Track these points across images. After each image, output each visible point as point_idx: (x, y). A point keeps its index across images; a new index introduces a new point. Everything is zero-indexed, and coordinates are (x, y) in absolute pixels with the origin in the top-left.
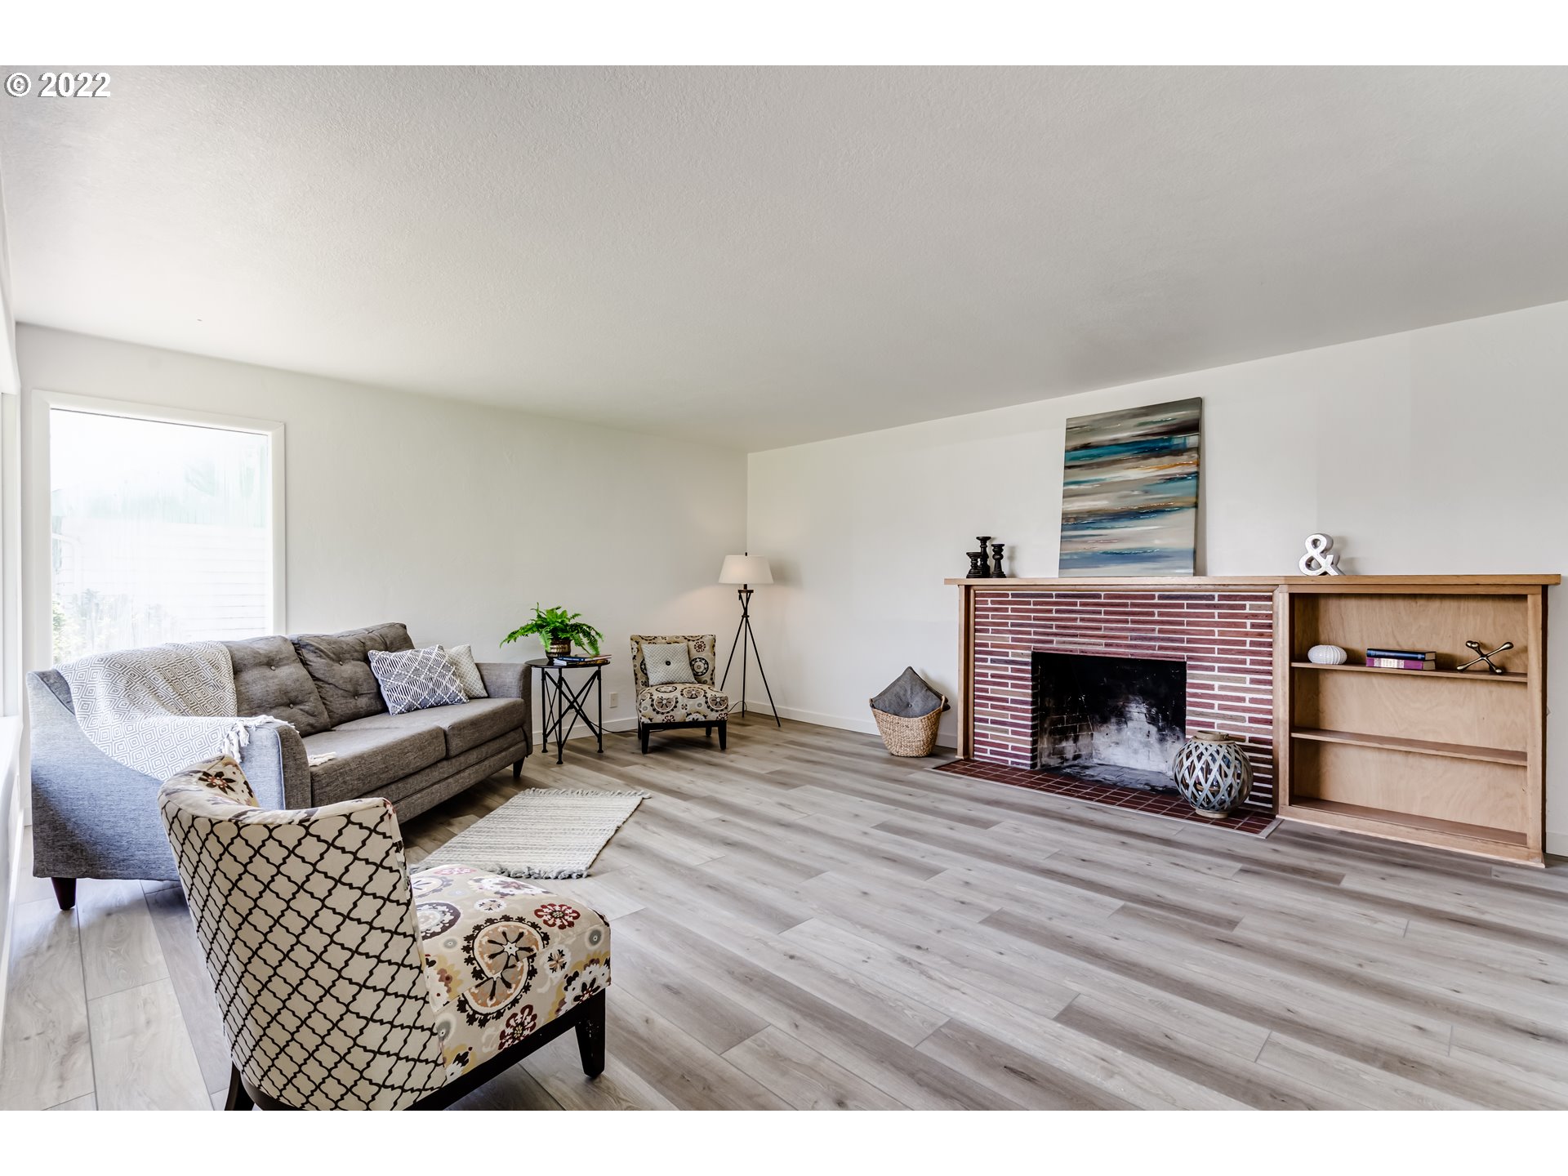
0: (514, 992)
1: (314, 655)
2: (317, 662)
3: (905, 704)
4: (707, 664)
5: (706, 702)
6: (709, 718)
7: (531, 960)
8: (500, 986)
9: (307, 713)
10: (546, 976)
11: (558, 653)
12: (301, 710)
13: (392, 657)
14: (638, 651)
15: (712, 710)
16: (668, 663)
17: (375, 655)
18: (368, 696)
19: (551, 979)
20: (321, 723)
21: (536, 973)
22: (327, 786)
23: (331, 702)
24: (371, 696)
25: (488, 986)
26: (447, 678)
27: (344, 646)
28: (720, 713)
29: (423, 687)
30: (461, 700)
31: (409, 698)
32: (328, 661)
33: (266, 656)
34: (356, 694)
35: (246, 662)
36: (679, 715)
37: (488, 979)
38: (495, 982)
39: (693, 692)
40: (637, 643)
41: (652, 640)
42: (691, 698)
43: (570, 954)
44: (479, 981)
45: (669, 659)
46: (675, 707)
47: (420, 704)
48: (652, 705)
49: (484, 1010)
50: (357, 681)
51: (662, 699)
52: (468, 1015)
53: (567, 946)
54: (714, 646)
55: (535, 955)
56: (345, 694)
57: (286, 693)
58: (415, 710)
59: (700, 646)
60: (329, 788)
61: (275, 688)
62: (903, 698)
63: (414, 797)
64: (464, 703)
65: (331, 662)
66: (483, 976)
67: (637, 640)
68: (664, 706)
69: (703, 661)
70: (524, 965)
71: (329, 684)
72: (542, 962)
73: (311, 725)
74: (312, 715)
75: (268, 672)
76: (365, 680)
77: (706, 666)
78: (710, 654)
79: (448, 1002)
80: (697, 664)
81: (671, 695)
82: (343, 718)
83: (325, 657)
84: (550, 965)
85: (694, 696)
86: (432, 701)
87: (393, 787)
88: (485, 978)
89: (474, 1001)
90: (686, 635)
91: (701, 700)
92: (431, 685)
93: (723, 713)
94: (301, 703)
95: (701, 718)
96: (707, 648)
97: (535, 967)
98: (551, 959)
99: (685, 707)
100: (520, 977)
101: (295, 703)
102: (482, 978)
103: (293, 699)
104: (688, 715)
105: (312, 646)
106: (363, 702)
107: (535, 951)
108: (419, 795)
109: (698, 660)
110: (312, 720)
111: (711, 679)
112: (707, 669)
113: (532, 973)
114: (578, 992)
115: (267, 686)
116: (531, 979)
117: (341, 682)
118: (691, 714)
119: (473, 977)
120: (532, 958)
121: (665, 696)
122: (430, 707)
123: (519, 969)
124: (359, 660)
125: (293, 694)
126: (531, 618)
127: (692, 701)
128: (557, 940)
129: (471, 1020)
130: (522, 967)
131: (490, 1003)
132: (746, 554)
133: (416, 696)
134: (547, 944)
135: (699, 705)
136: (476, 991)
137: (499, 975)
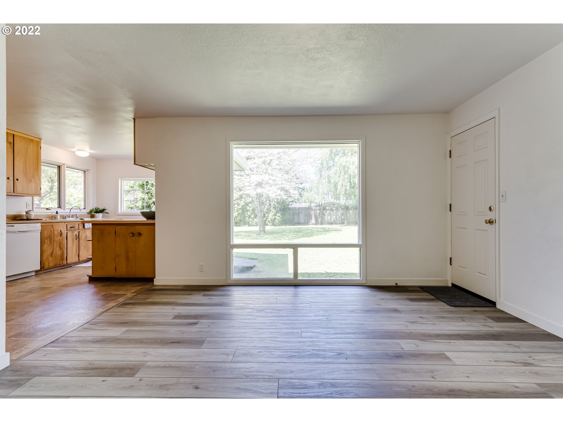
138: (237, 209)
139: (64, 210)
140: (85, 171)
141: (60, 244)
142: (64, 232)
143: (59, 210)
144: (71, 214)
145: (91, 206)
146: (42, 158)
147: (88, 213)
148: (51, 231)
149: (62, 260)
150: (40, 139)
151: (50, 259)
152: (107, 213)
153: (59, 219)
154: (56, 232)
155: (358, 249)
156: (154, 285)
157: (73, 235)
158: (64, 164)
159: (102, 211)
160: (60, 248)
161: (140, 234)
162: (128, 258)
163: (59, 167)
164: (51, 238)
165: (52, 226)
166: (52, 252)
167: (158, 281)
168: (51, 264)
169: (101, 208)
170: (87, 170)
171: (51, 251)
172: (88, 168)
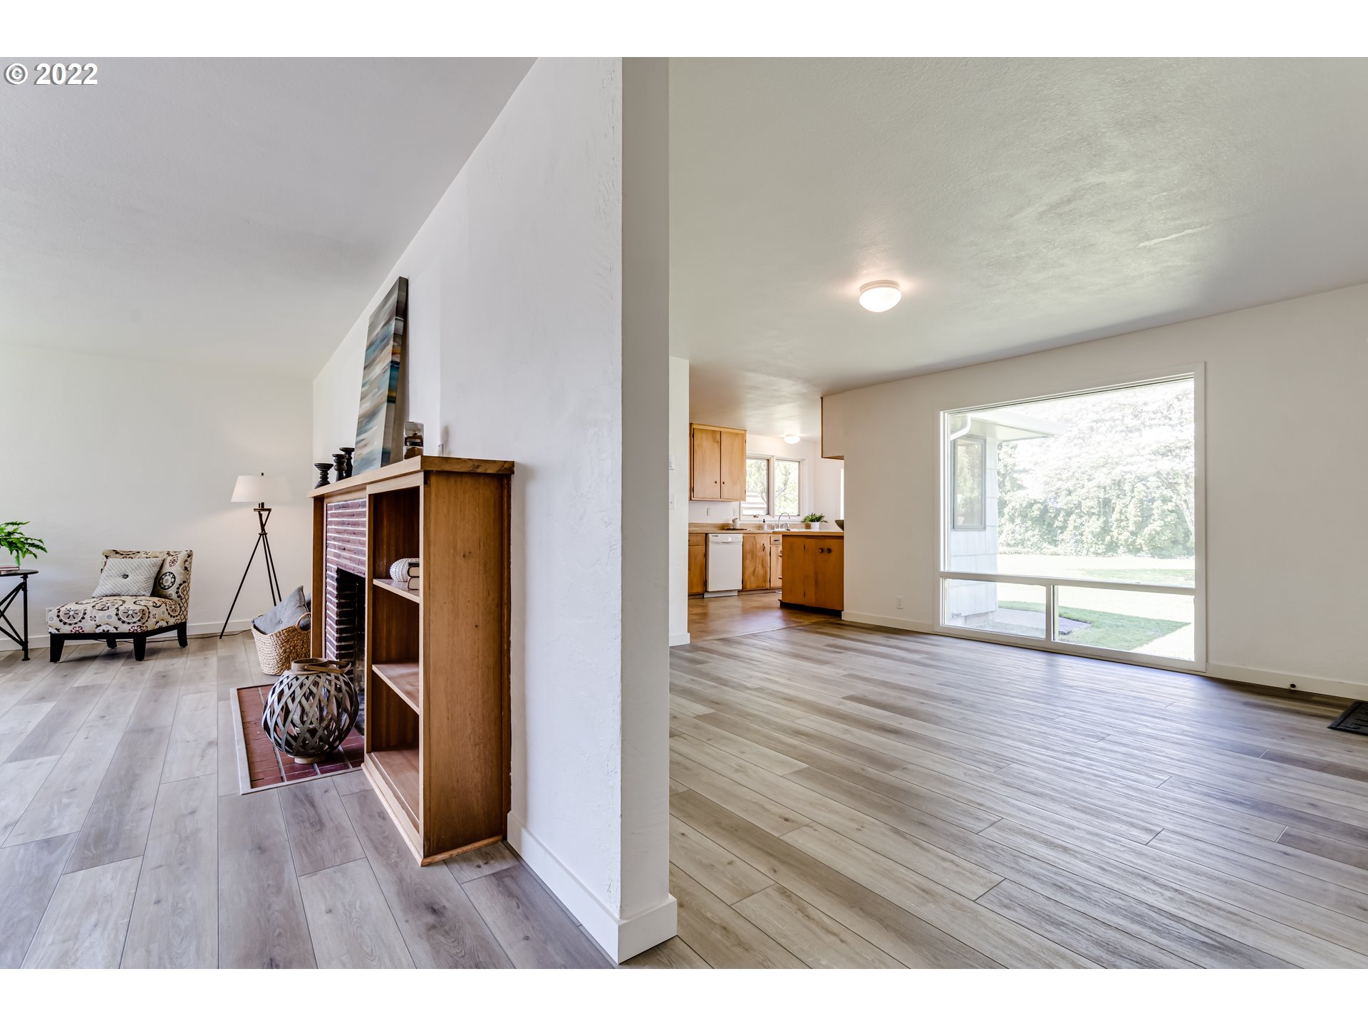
3: (276, 621)
4: (175, 578)
5: (118, 615)
6: (120, 630)
14: (105, 564)
15: (123, 622)
16: (125, 577)
28: (132, 625)
36: (88, 626)
39: (109, 604)
40: (107, 557)
41: (127, 555)
42: (102, 610)
45: (129, 573)
46: (83, 618)
48: (59, 617)
51: (69, 610)
54: (187, 561)
59: (173, 562)
67: (110, 555)
69: (171, 575)
77: (173, 580)
78: (179, 569)
80: (166, 578)
81: (81, 607)
85: (106, 608)
90: (167, 551)
91: (112, 611)
93: (135, 625)
95: (112, 630)
96: (180, 563)
99: (94, 618)
104: (98, 626)
109: (167, 574)
111: (177, 593)
112: (174, 583)
118: (100, 625)
121: (75, 607)
127: (102, 613)
132: (262, 474)
135: (109, 617)
138: (1159, 511)
139: (773, 517)
140: (799, 462)
141: (762, 561)
142: (767, 546)
143: (768, 518)
144: (781, 523)
145: (807, 513)
146: (747, 452)
147: (802, 522)
148: (753, 545)
149: (765, 581)
150: (746, 431)
151: (752, 578)
152: (826, 522)
153: (766, 529)
154: (758, 546)
155: (1191, 598)
156: (841, 620)
157: (777, 550)
158: (773, 456)
159: (819, 519)
160: (763, 566)
161: (829, 551)
162: (817, 583)
163: (768, 460)
164: (753, 553)
165: (754, 538)
166: (755, 570)
167: (847, 616)
168: (754, 586)
169: (818, 515)
170: (803, 460)
171: (753, 569)
172: (804, 458)
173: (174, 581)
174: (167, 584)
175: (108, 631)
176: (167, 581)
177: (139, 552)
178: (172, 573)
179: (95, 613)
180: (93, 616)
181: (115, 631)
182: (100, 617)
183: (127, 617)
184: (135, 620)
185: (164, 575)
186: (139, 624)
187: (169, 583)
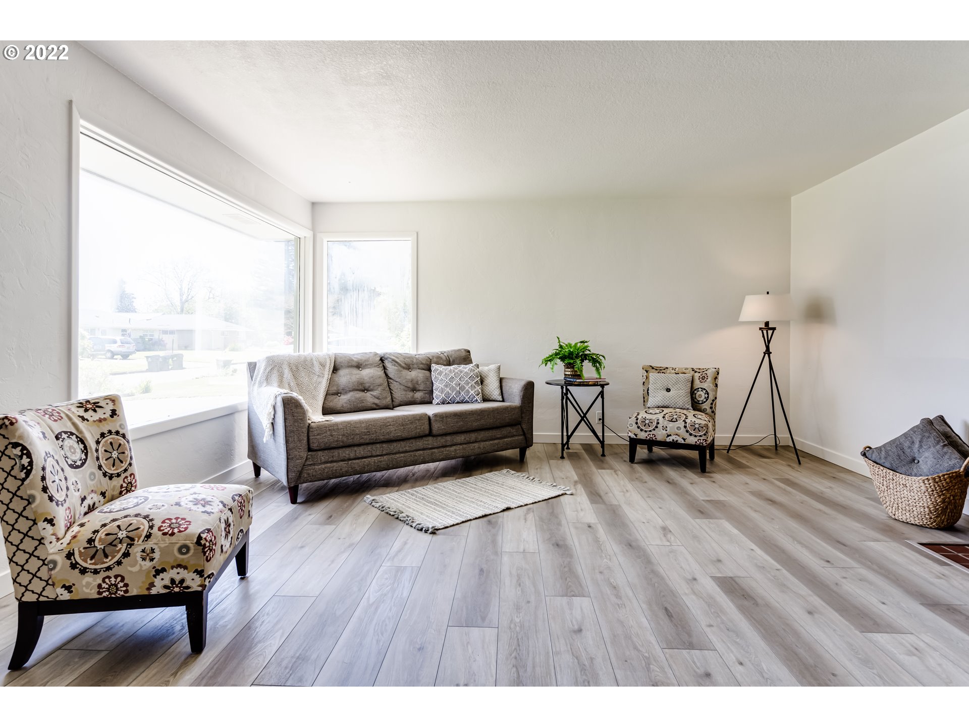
0: (109, 562)
1: (391, 364)
2: (391, 369)
3: (910, 458)
4: (708, 394)
5: (685, 427)
6: (687, 442)
7: (129, 546)
8: (100, 554)
9: (375, 396)
10: (136, 562)
11: (571, 375)
12: (371, 394)
13: (441, 369)
14: (647, 378)
15: (691, 435)
16: (668, 390)
17: (434, 367)
18: (425, 392)
19: (140, 565)
20: (383, 404)
21: (129, 556)
22: (318, 435)
23: (395, 392)
24: (426, 392)
25: (93, 551)
26: (470, 385)
27: (415, 361)
28: (699, 438)
29: (452, 389)
30: (477, 400)
31: (443, 395)
32: (400, 368)
33: (357, 362)
34: (414, 390)
35: (342, 365)
36: (660, 435)
37: (95, 546)
38: (97, 550)
39: (675, 417)
40: (647, 371)
41: (661, 370)
42: (671, 421)
43: (159, 553)
44: (88, 546)
45: (670, 387)
46: (656, 427)
47: (450, 400)
48: (637, 423)
49: (85, 565)
50: (417, 382)
51: (645, 419)
52: (71, 563)
53: (159, 547)
54: (716, 378)
55: (133, 544)
56: (406, 389)
57: (362, 384)
58: (447, 403)
59: (703, 378)
60: (318, 437)
61: (355, 380)
62: (908, 451)
63: (397, 455)
64: (479, 402)
65: (401, 369)
66: (93, 543)
67: (648, 370)
68: (647, 425)
69: (704, 391)
70: (123, 548)
71: (396, 382)
72: (136, 551)
73: (376, 404)
74: (378, 398)
75: (355, 371)
76: (423, 382)
77: (706, 396)
78: (711, 385)
79: (62, 550)
80: (699, 393)
81: (654, 417)
82: (402, 403)
83: (398, 365)
84: (141, 555)
85: (674, 420)
86: (458, 399)
87: (378, 446)
88: (93, 545)
89: (78, 556)
90: (695, 368)
91: (680, 424)
92: (458, 389)
93: (702, 438)
94: (372, 390)
95: (681, 441)
96: (709, 379)
97: (130, 552)
98: (143, 551)
99: (665, 428)
100: (116, 554)
101: (368, 390)
102: (91, 544)
103: (367, 387)
104: (669, 436)
105: (390, 358)
106: (418, 395)
107: (136, 542)
108: (402, 455)
109: (700, 389)
110: (377, 401)
111: (711, 408)
112: (707, 399)
113: (126, 555)
114: (167, 582)
115: (351, 379)
116: (124, 558)
117: (404, 381)
118: (670, 435)
119: (87, 542)
120: (131, 545)
121: (648, 416)
122: (457, 403)
123: (117, 549)
124: (423, 369)
125: (367, 385)
126: (553, 348)
127: (671, 424)
128: (155, 541)
129: (74, 566)
130: (121, 548)
131: (89, 562)
132: (768, 293)
133: (448, 395)
134: (146, 541)
135: (679, 428)
136: (83, 551)
137: (102, 547)
173: (708, 397)
174: (702, 399)
175: (677, 441)
176: (700, 396)
177: (667, 368)
178: (704, 389)
179: (666, 423)
180: (665, 426)
181: (683, 442)
182: (670, 428)
183: (694, 430)
184: (701, 434)
185: (696, 390)
186: (704, 437)
187: (703, 398)
